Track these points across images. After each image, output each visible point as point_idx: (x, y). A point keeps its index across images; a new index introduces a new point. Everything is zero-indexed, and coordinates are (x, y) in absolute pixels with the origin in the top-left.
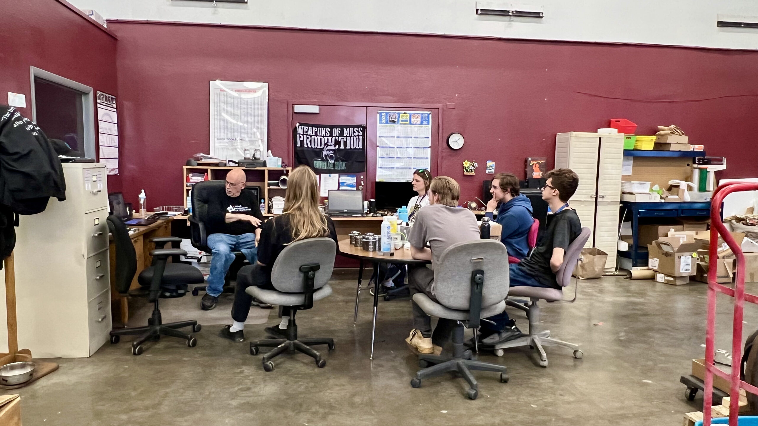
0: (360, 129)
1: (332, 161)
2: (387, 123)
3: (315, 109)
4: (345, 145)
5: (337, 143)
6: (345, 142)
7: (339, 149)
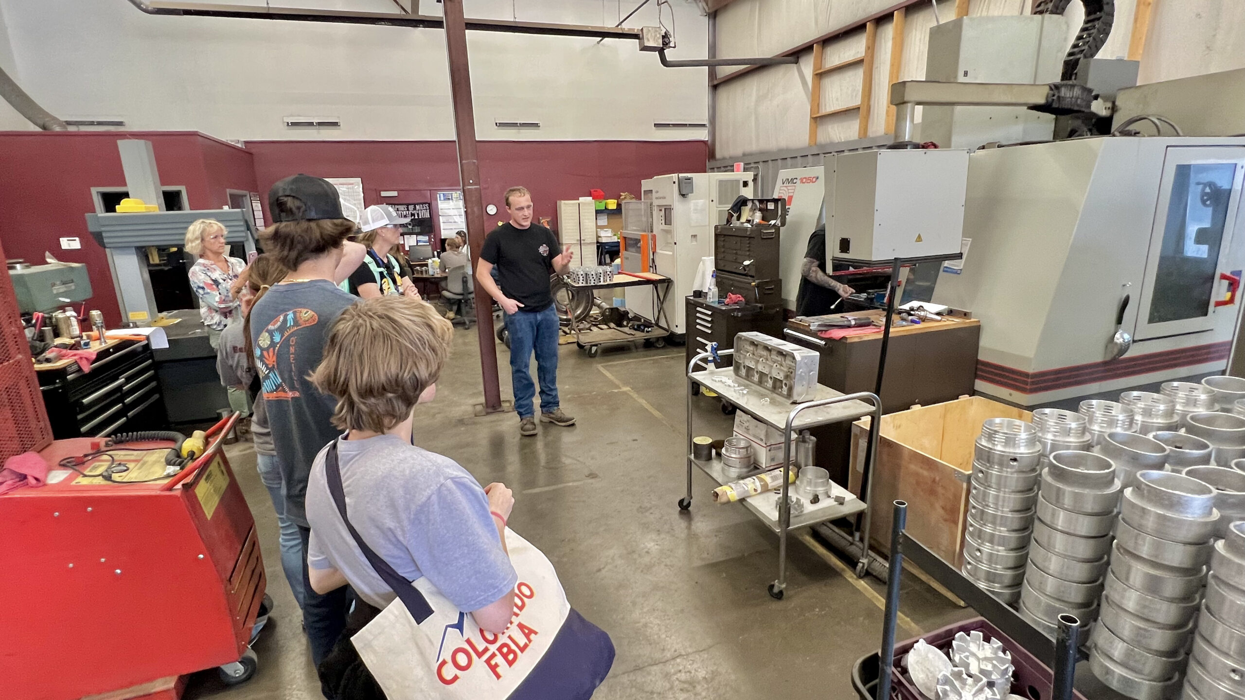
0: (427, 205)
1: (410, 227)
2: (444, 200)
3: (395, 194)
4: (418, 216)
5: (413, 215)
6: (418, 214)
7: (414, 219)
